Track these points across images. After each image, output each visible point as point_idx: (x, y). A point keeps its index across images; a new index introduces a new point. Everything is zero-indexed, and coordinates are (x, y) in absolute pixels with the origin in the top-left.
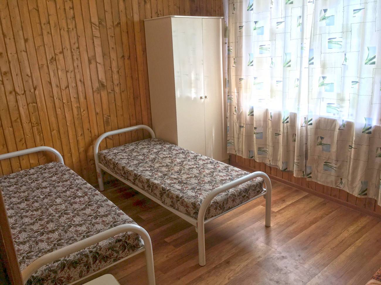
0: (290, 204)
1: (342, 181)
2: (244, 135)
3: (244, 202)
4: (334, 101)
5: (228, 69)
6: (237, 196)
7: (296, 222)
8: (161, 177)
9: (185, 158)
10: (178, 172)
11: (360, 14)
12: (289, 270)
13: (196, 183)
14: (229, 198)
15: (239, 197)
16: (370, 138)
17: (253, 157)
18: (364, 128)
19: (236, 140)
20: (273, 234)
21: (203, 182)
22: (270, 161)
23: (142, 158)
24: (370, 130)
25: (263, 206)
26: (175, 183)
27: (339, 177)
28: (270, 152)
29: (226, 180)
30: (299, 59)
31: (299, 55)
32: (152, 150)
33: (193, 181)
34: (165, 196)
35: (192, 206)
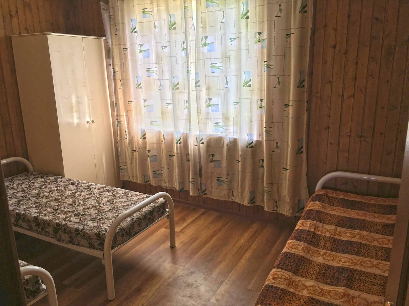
0: (190, 222)
1: (233, 193)
2: (137, 159)
3: (150, 225)
4: (220, 121)
5: (115, 91)
6: (142, 219)
7: (198, 237)
8: (52, 213)
9: (77, 189)
10: (71, 205)
11: (235, 43)
12: (199, 283)
13: (96, 213)
14: (134, 223)
15: (144, 221)
16: (253, 151)
17: (148, 181)
18: (247, 143)
19: (129, 165)
20: (179, 253)
21: (104, 211)
22: (166, 183)
23: (23, 195)
24: (252, 145)
25: (166, 228)
26: (70, 217)
27: (231, 191)
28: (165, 174)
29: (128, 205)
30: (186, 82)
31: (186, 78)
32: (33, 184)
33: (92, 211)
34: (60, 232)
35: (96, 237)
